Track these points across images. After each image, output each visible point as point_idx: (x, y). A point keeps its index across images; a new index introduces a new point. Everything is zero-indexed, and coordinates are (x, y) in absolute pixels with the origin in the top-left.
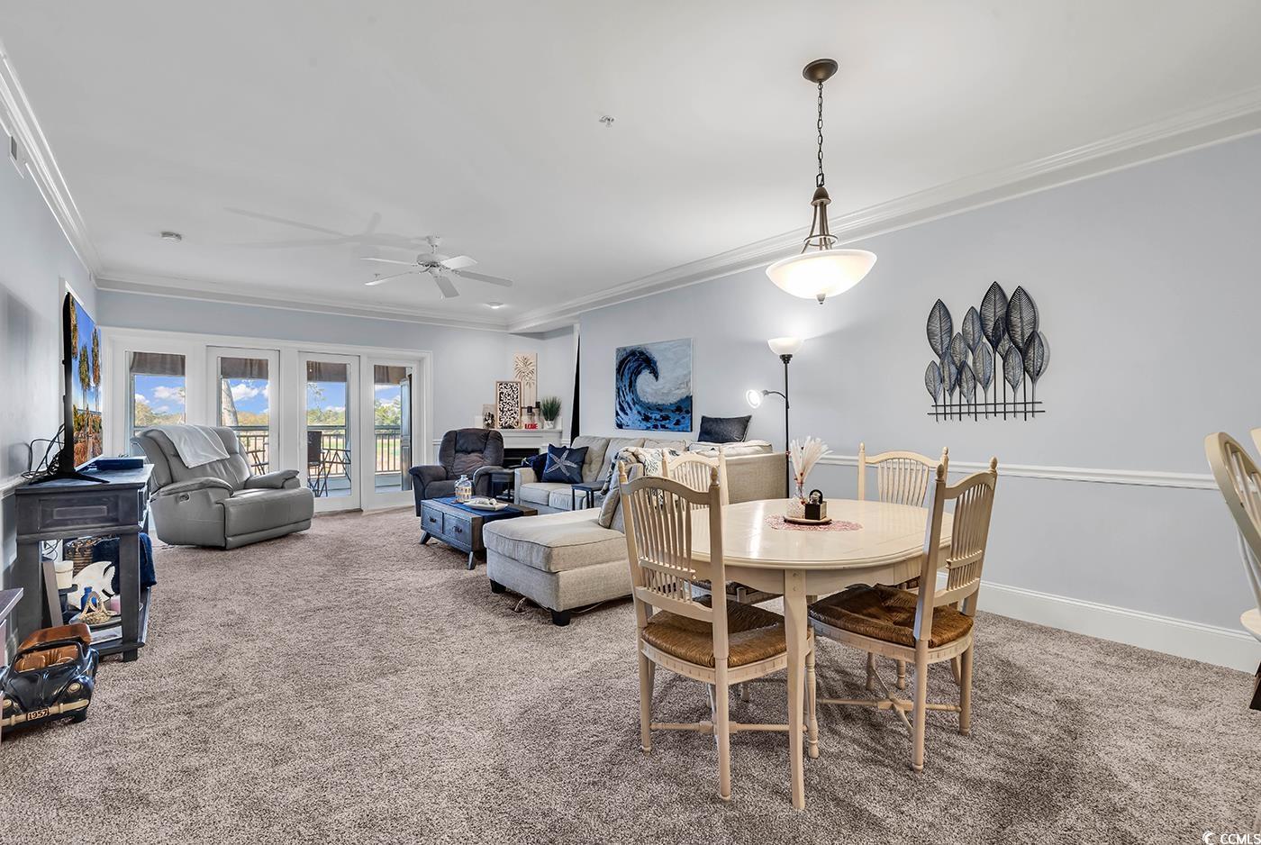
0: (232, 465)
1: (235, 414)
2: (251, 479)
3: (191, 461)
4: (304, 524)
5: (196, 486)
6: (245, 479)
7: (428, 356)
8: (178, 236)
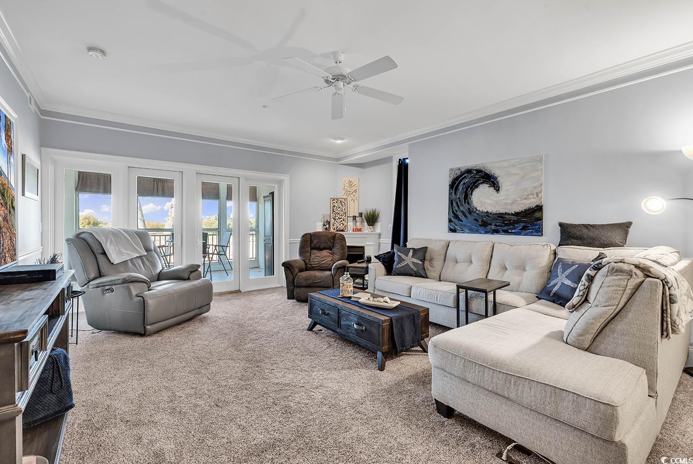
0: (148, 260)
1: (144, 221)
2: (163, 271)
3: (115, 258)
4: (205, 308)
5: (120, 282)
6: (158, 271)
7: (286, 178)
8: (103, 52)
